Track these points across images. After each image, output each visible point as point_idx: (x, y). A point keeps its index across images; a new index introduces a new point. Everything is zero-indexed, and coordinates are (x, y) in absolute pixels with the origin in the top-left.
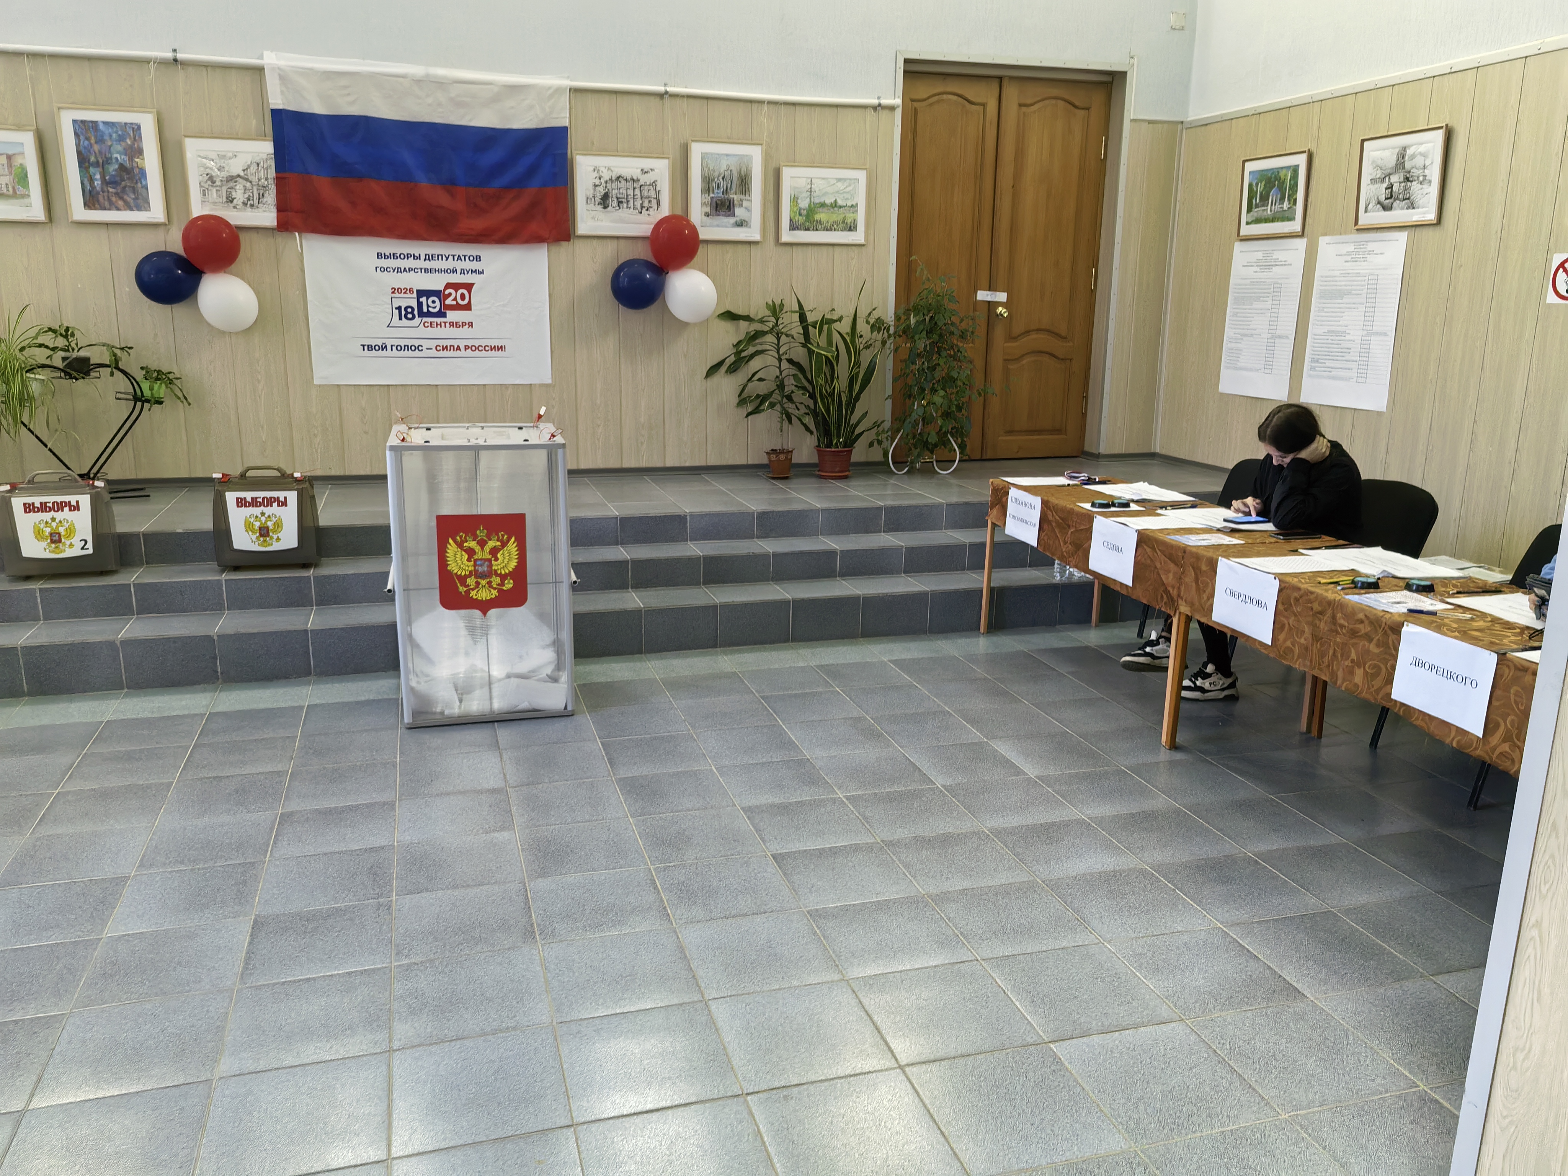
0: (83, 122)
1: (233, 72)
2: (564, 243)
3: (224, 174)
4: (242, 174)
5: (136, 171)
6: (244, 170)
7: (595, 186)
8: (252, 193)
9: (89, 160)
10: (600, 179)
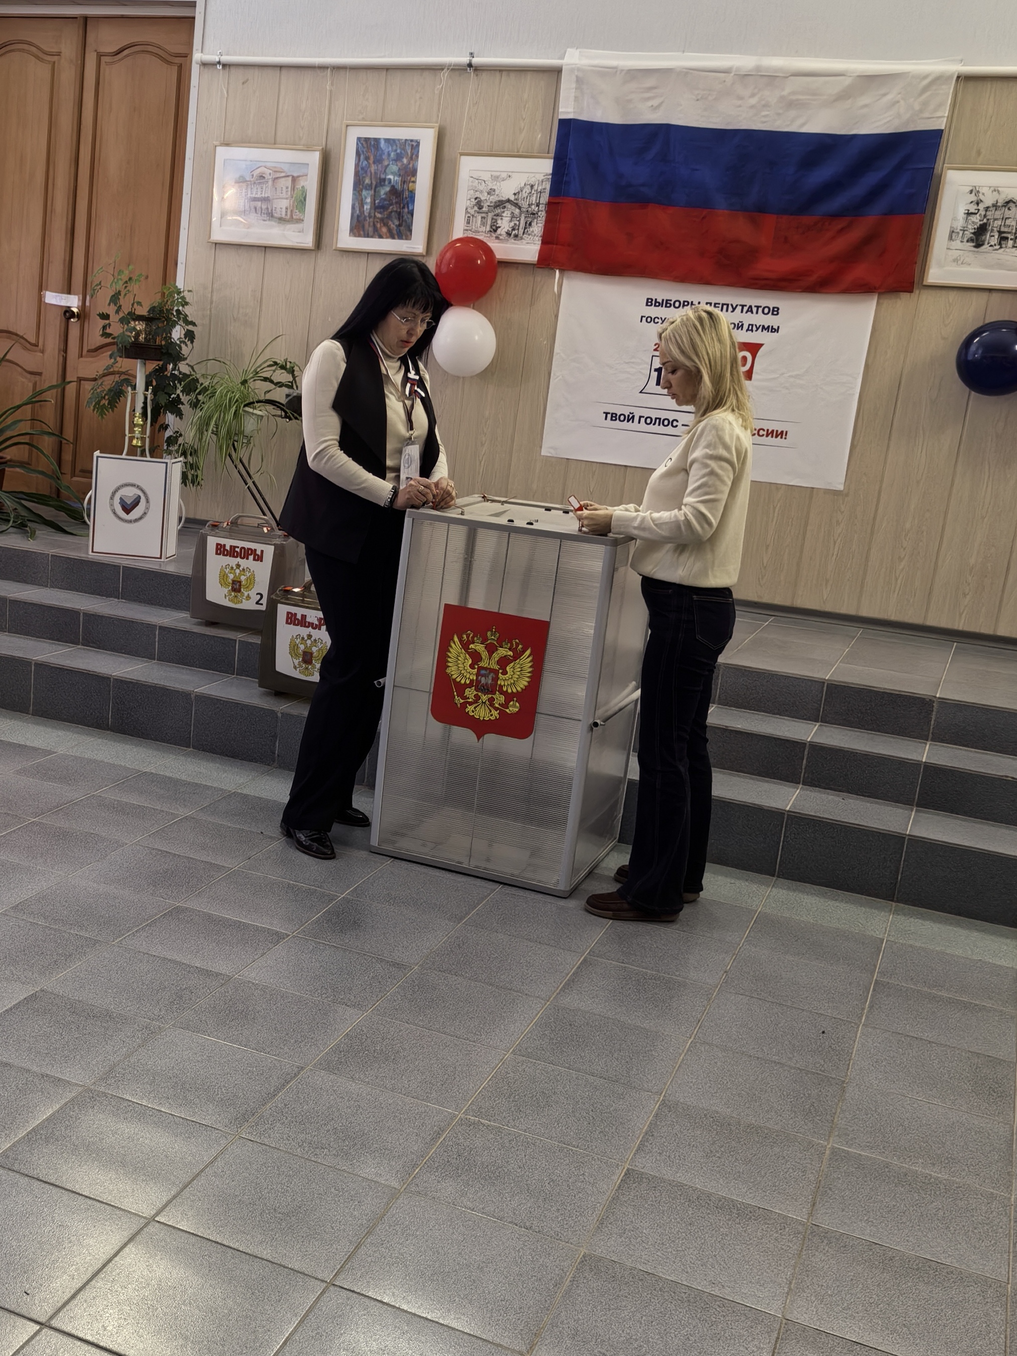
0: (367, 140)
1: (529, 76)
2: (905, 296)
3: (494, 198)
4: (512, 198)
5: (406, 194)
6: (515, 194)
7: (969, 214)
8: (519, 221)
9: (364, 182)
10: (978, 204)
